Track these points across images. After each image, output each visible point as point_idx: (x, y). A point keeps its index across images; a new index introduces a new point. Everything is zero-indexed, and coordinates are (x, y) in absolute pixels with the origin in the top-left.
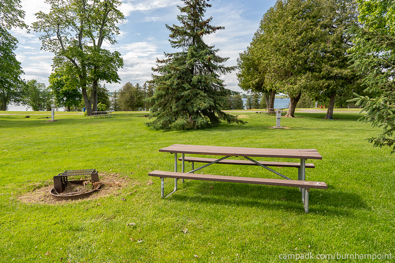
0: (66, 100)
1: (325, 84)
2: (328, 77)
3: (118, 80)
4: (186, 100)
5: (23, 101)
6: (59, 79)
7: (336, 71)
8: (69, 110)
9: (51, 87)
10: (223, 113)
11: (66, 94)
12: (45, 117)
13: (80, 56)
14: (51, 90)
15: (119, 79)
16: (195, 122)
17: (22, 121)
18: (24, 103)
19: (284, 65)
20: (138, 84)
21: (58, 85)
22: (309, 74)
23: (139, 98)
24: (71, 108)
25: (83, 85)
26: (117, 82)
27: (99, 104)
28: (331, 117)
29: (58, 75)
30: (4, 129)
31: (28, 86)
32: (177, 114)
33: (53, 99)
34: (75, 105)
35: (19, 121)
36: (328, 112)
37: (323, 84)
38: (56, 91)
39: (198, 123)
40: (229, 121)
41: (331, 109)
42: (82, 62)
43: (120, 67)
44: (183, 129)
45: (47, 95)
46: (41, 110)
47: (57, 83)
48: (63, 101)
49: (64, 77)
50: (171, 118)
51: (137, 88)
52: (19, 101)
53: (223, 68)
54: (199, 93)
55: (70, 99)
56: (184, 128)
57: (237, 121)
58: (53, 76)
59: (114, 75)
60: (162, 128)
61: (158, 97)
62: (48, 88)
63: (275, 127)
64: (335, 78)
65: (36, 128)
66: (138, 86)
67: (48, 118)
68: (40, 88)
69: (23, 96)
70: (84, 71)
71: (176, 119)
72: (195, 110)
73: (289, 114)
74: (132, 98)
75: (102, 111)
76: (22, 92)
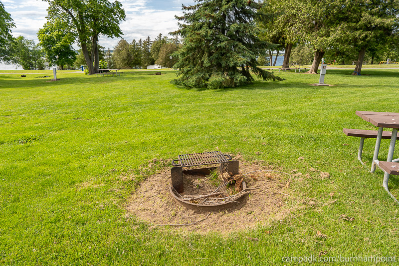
0: (58, 58)
1: (362, 35)
2: (367, 28)
3: (120, 35)
4: (221, 53)
5: (13, 59)
6: (49, 35)
7: (378, 20)
8: (63, 69)
9: (41, 44)
10: (259, 69)
11: (57, 52)
12: (42, 76)
13: (77, 5)
14: (42, 48)
15: (121, 33)
16: (232, 79)
17: (20, 81)
18: (15, 61)
19: (316, 16)
20: (134, 41)
21: (48, 42)
22: (344, 25)
23: (136, 56)
24: (64, 66)
25: (83, 40)
26: (119, 36)
27: (101, 61)
28: (359, 73)
29: (47, 31)
30: (4, 89)
31: (16, 43)
32: (209, 70)
33: (45, 58)
34: (68, 63)
35: (17, 81)
36: (356, 69)
37: (360, 35)
38: (47, 48)
39: (236, 80)
40: (265, 78)
41: (360, 65)
42: (80, 14)
43: (122, 19)
44: (220, 88)
45: (38, 54)
46: (33, 69)
47: (48, 40)
48: (55, 59)
49: (55, 33)
50: (204, 74)
51: (134, 45)
52: (8, 60)
53: (261, 14)
54: (237, 45)
55: (64, 57)
56: (222, 87)
57: (274, 78)
58: (41, 32)
59: (115, 28)
60: (195, 86)
61: (188, 51)
62: (38, 45)
63: (318, 84)
64: (376, 28)
65: (42, 88)
66: (135, 43)
67: (45, 77)
68: (29, 45)
69: (13, 54)
70: (83, 23)
71: (210, 76)
72: (232, 64)
73: (312, 70)
74: (129, 55)
75: (104, 68)
76: (11, 50)
